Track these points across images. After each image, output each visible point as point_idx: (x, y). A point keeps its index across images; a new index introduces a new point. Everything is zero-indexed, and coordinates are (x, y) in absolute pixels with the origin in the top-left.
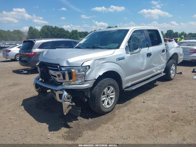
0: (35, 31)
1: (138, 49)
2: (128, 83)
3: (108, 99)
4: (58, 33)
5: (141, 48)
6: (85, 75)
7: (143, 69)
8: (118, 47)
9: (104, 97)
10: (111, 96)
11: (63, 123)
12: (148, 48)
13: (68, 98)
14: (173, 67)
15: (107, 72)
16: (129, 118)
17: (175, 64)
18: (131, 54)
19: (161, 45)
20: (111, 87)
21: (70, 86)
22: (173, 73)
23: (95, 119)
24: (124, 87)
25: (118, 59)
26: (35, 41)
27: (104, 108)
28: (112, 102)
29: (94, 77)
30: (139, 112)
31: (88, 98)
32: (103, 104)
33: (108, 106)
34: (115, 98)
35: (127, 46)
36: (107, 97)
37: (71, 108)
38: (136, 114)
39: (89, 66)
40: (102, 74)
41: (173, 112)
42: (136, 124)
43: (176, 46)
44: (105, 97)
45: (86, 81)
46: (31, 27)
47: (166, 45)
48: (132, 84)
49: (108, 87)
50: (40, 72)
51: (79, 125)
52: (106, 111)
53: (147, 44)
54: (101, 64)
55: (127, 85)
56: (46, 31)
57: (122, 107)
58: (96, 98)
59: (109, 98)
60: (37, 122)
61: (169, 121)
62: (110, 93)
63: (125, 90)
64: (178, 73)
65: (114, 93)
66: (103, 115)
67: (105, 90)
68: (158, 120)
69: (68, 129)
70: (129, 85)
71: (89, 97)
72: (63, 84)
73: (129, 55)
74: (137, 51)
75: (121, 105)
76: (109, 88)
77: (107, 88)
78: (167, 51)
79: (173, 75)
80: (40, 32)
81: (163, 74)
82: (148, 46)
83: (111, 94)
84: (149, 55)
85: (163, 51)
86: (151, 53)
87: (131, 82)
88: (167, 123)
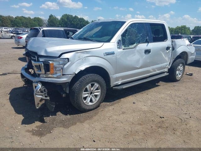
0: (55, 19)
1: (135, 45)
2: (118, 81)
3: (91, 96)
4: (78, 22)
5: (138, 43)
6: (62, 69)
7: (138, 67)
8: (109, 41)
9: (86, 94)
10: (95, 94)
11: (39, 116)
12: (147, 44)
13: (42, 92)
14: (180, 67)
15: (90, 67)
16: (110, 118)
17: (183, 63)
18: (123, 49)
19: (166, 41)
20: (96, 84)
21: (47, 79)
22: (180, 74)
23: (74, 116)
24: (112, 85)
25: (105, 53)
26: (40, 28)
27: (85, 106)
28: (96, 100)
29: (74, 72)
30: (123, 113)
31: (66, 93)
32: (85, 101)
33: (90, 104)
34: (101, 96)
35: (120, 40)
36: (91, 94)
37: (43, 102)
38: (120, 115)
39: (68, 59)
40: (84, 69)
41: (161, 118)
42: (114, 126)
43: (187, 44)
44: (88, 94)
45: (63, 75)
46: (51, 15)
47: (172, 42)
48: (122, 82)
49: (92, 83)
50: (28, 61)
51: (54, 120)
52: (87, 108)
53: (147, 40)
54: (84, 57)
55: (117, 82)
56: (66, 20)
57: (108, 106)
58: (76, 94)
59: (93, 95)
60: (15, 113)
61: (152, 127)
62: (94, 90)
63: (113, 88)
64: (188, 74)
65: (99, 90)
66: (84, 112)
67: (88, 87)
68: (141, 124)
69: (42, 123)
70: (119, 83)
71: (68, 92)
72: (41, 76)
73: (121, 50)
74: (133, 46)
75: (108, 103)
76: (92, 85)
77: (90, 85)
78: (173, 49)
79: (180, 76)
80: (60, 21)
81: (166, 74)
82: (147, 42)
83: (96, 91)
84: (147, 51)
85: (168, 48)
86: (150, 50)
87: (122, 80)
88: (149, 129)
